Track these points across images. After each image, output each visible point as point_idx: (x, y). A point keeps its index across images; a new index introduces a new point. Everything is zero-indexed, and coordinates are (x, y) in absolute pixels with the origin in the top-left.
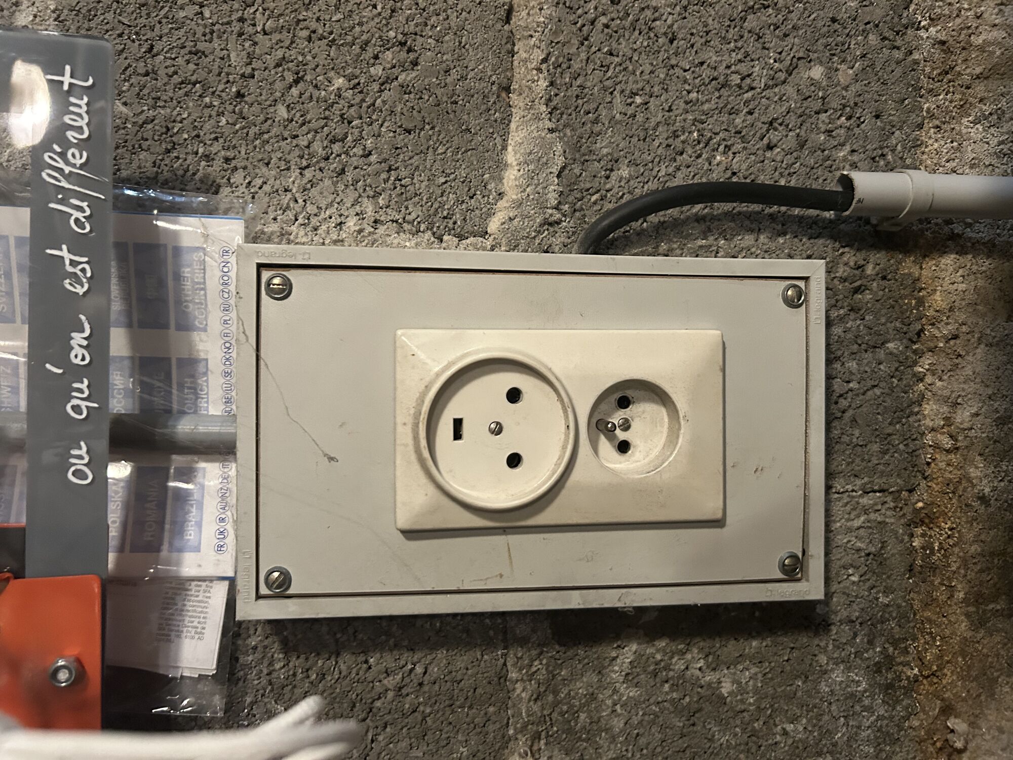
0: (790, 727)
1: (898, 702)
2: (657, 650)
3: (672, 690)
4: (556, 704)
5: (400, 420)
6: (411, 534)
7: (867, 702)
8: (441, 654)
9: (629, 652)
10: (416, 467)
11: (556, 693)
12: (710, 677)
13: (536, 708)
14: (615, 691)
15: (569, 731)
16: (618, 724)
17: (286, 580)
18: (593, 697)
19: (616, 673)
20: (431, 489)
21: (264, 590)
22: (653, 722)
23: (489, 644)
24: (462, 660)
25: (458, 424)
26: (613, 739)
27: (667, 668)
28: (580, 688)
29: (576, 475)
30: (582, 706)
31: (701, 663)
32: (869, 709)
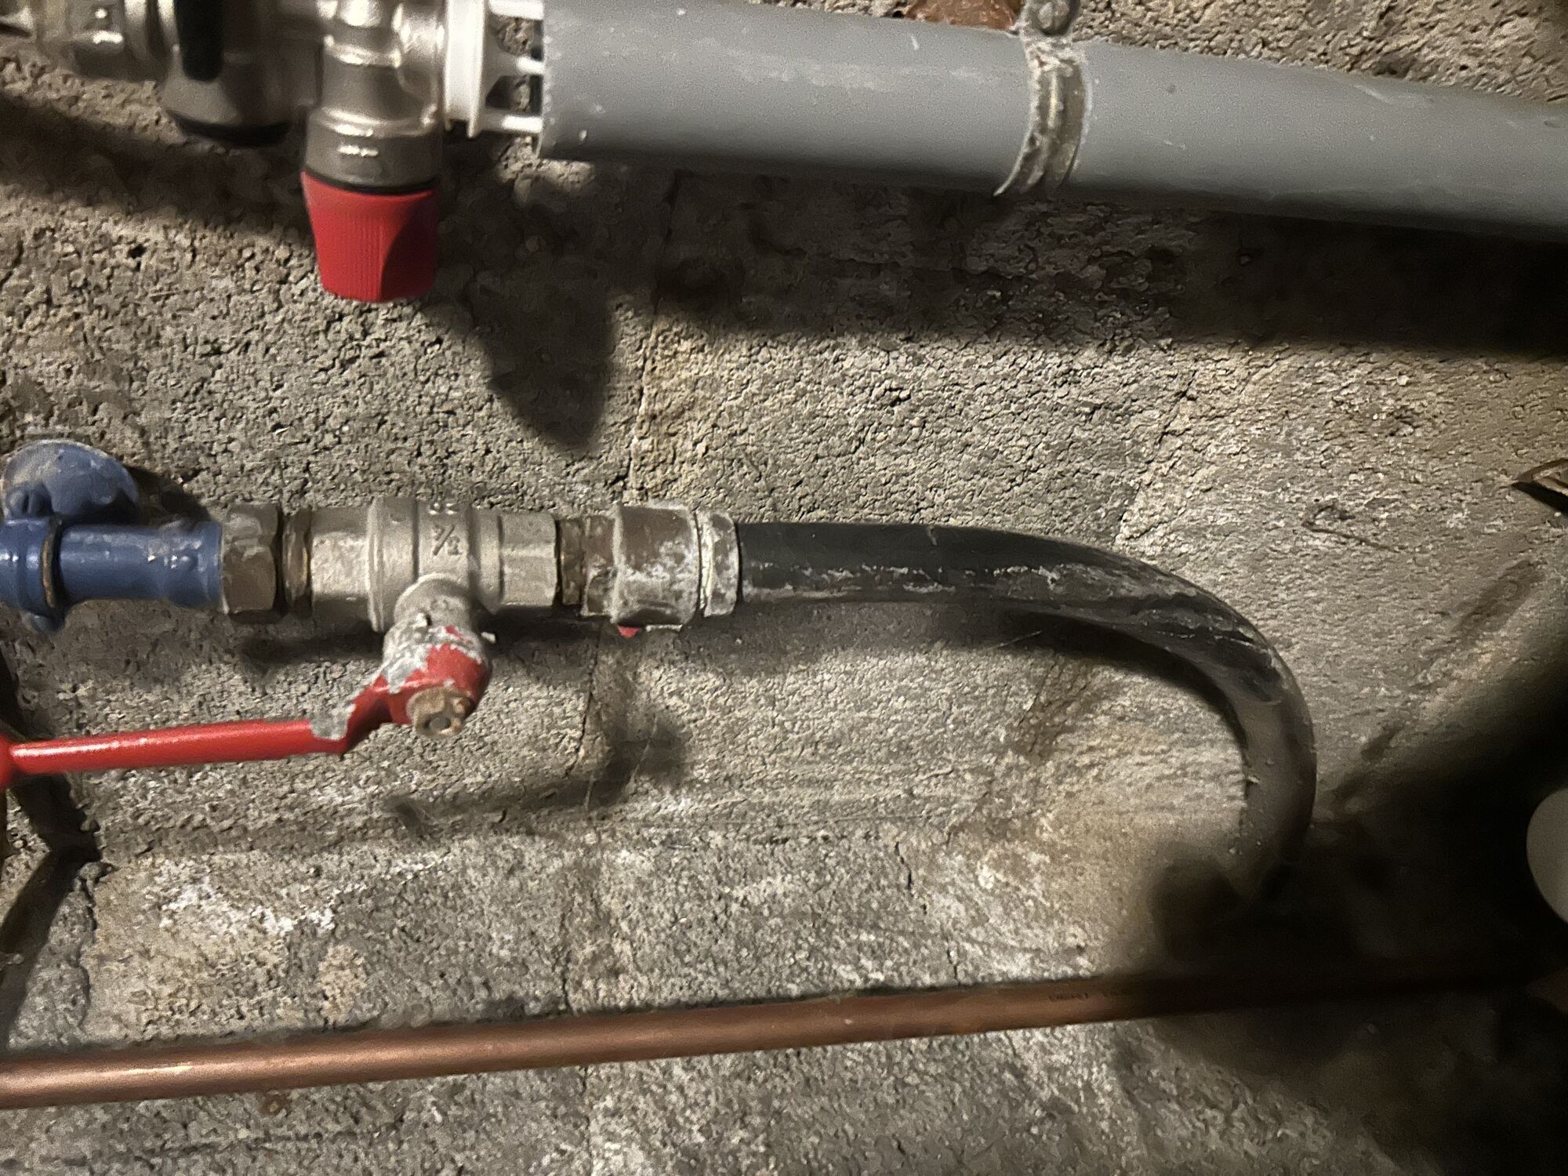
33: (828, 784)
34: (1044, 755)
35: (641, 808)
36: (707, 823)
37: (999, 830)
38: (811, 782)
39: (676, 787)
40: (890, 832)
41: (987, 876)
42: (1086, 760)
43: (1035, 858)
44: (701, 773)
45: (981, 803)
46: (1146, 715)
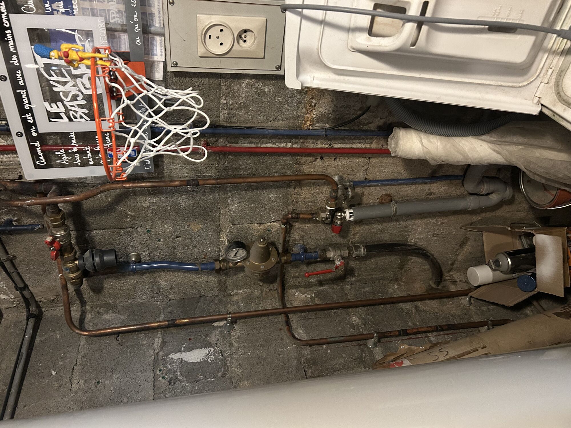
0: (279, 99)
1: (302, 95)
2: (252, 81)
3: (255, 90)
4: (231, 90)
5: (198, 34)
6: (201, 57)
7: (296, 95)
8: (207, 79)
9: (246, 81)
10: (202, 45)
11: (231, 88)
12: (263, 88)
13: (227, 91)
14: (243, 89)
15: (233, 96)
16: (243, 95)
17: (177, 64)
18: (238, 90)
19: (243, 86)
20: (205, 49)
21: (173, 65)
22: (251, 96)
23: (217, 78)
24: (212, 81)
25: (210, 36)
26: (242, 98)
27: (254, 85)
28: (236, 88)
29: (234, 48)
30: (236, 92)
31: (261, 85)
32: (296, 96)
33: (372, 275)
34: (402, 269)
35: (348, 280)
36: (356, 281)
37: (397, 280)
38: (370, 275)
39: (353, 276)
40: (381, 281)
41: (396, 286)
42: (408, 269)
43: (402, 283)
44: (356, 275)
45: (394, 276)
46: (416, 262)
